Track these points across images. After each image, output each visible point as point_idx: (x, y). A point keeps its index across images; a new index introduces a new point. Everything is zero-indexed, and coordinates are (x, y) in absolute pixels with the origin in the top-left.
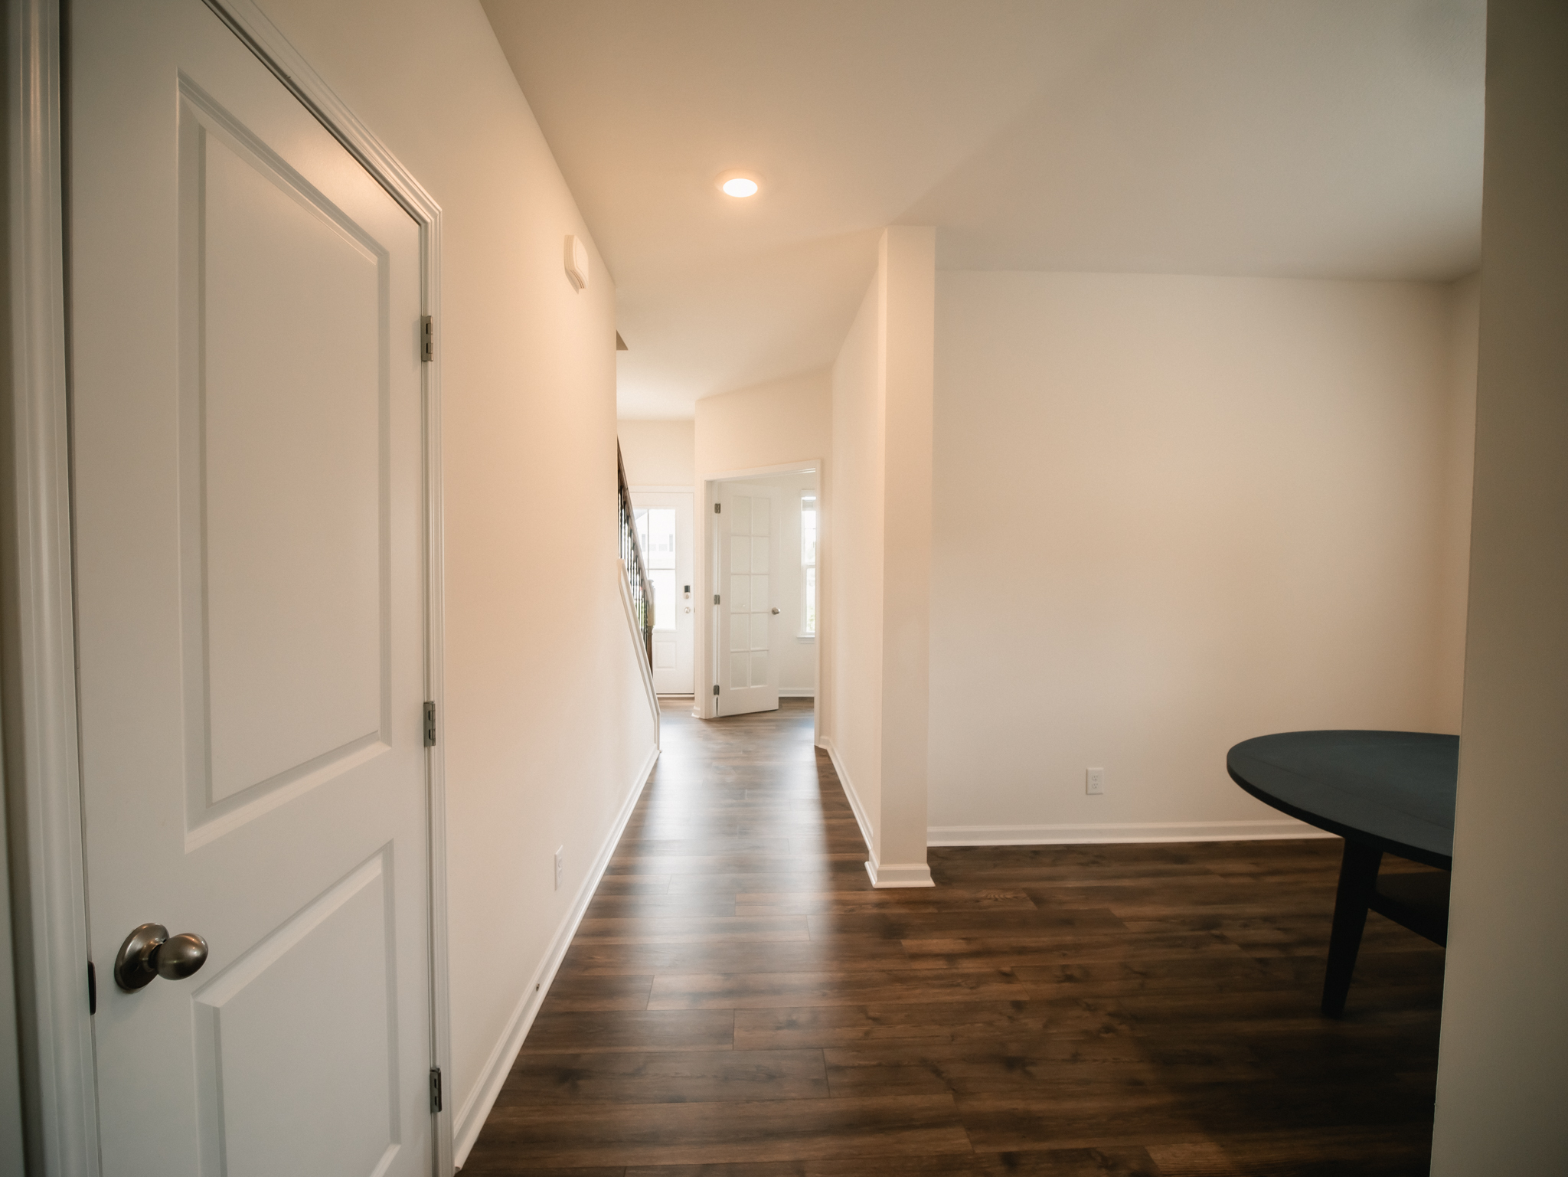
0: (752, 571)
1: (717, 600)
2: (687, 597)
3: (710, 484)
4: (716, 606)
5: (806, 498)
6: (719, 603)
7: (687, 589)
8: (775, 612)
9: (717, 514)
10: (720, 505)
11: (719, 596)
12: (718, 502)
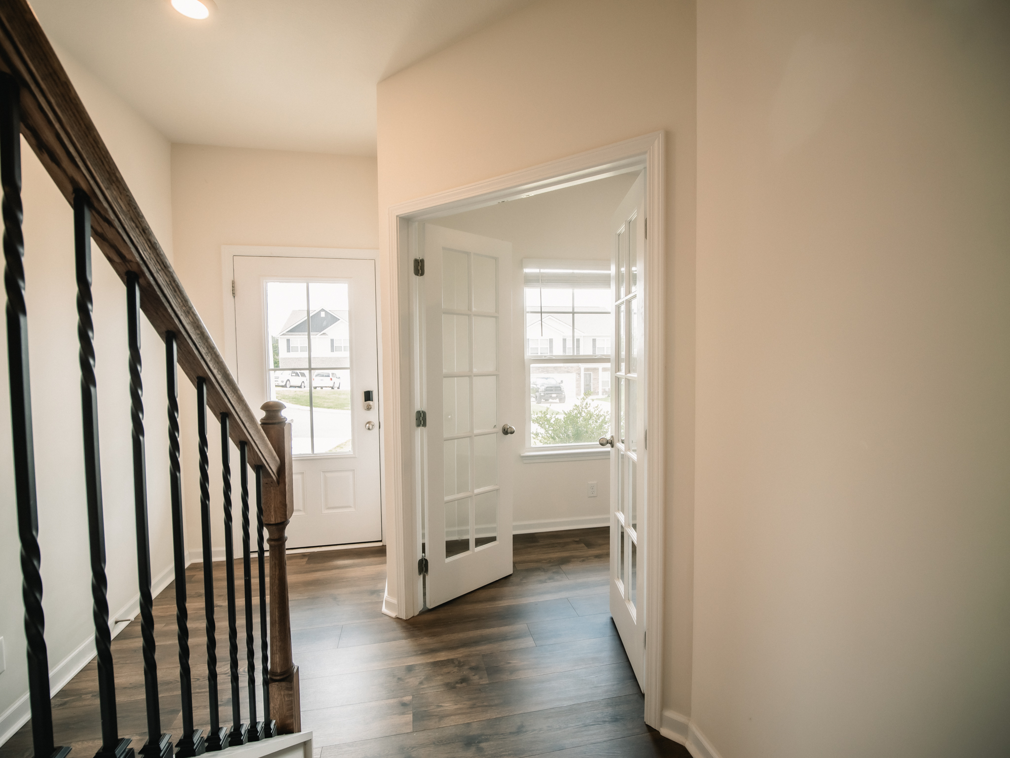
0: (475, 370)
1: (421, 419)
2: (369, 408)
3: (405, 221)
4: (420, 429)
5: (527, 270)
6: (424, 425)
7: (368, 396)
8: (506, 431)
9: (418, 278)
10: (422, 261)
11: (424, 413)
12: (419, 257)
